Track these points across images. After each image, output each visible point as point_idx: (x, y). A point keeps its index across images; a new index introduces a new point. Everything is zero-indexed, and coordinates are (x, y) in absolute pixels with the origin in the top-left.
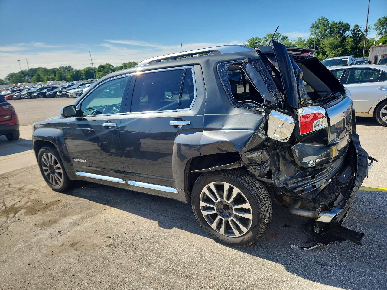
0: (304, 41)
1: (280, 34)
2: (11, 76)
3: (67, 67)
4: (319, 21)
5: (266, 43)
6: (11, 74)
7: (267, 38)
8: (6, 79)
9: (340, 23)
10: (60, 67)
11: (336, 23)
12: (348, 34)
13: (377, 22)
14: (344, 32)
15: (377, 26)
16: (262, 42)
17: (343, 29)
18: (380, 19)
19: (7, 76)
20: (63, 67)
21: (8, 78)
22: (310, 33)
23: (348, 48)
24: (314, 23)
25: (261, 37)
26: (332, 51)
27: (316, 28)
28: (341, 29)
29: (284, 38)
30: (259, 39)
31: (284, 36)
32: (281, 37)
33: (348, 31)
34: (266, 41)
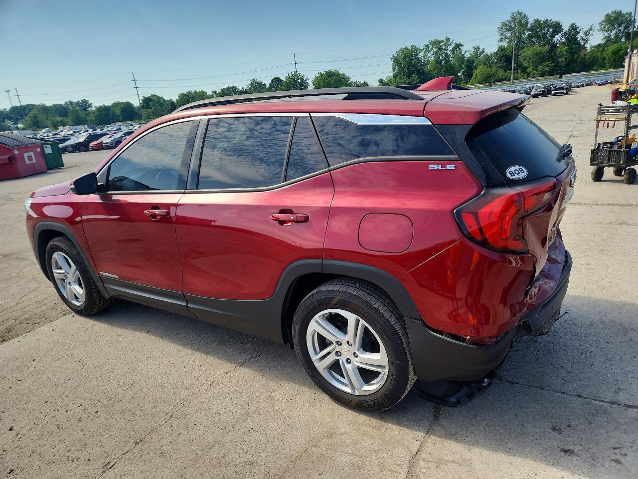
3: (81, 101)
4: (512, 18)
5: (429, 56)
9: (546, 21)
10: (66, 103)
11: (541, 21)
12: (559, 39)
13: (603, 18)
14: (553, 36)
15: (603, 26)
16: (422, 54)
17: (551, 30)
18: (608, 14)
20: (71, 103)
22: (499, 37)
23: (562, 62)
24: (505, 21)
25: (421, 46)
26: (536, 66)
27: (508, 30)
28: (548, 31)
29: (458, 46)
30: (417, 49)
31: (458, 43)
32: (453, 46)
33: (560, 34)
34: (429, 52)
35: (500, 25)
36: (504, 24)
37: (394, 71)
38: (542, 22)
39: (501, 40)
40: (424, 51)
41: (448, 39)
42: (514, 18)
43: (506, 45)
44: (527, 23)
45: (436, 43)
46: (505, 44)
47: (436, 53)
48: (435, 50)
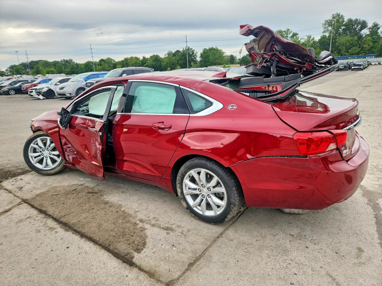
1: (290, 31)
2: (12, 67)
3: (68, 60)
6: (12, 66)
8: (7, 71)
10: (61, 61)
12: (365, 32)
17: (360, 26)
19: (8, 68)
20: (64, 60)
21: (9, 69)
23: (366, 47)
26: (348, 50)
27: (329, 26)
28: (357, 26)
29: (295, 35)
32: (291, 34)
35: (324, 22)
38: (353, 21)
39: (324, 32)
44: (343, 21)
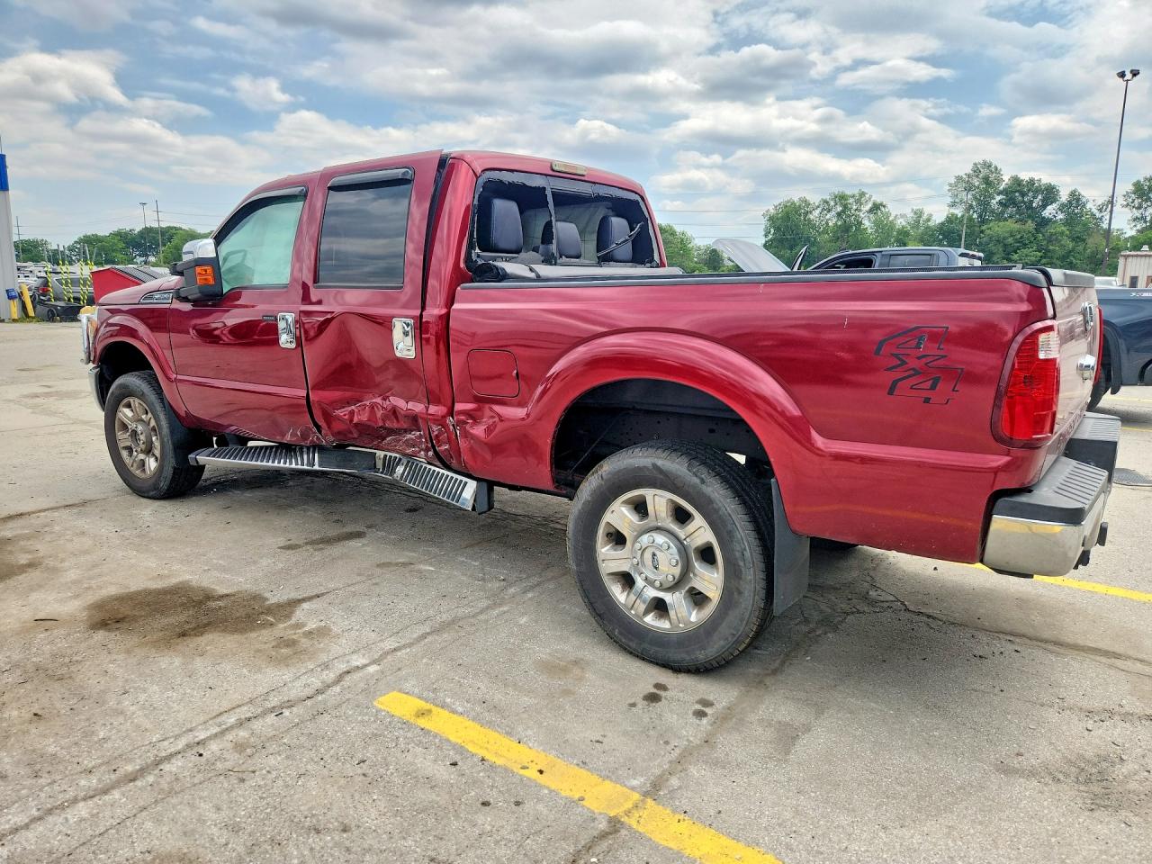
0: (929, 220)
4: (975, 171)
5: (828, 217)
7: (832, 203)
9: (1032, 182)
11: (1022, 181)
13: (1131, 187)
14: (1044, 207)
15: (1131, 200)
16: (816, 213)
18: (1138, 182)
22: (949, 200)
24: (962, 173)
25: (815, 199)
30: (808, 204)
31: (879, 201)
33: (1054, 205)
34: (829, 211)
36: (959, 179)
37: (766, 236)
40: (819, 210)
41: (862, 194)
42: (976, 171)
43: (959, 215)
45: (841, 198)
46: (959, 212)
47: (839, 214)
48: (839, 209)
